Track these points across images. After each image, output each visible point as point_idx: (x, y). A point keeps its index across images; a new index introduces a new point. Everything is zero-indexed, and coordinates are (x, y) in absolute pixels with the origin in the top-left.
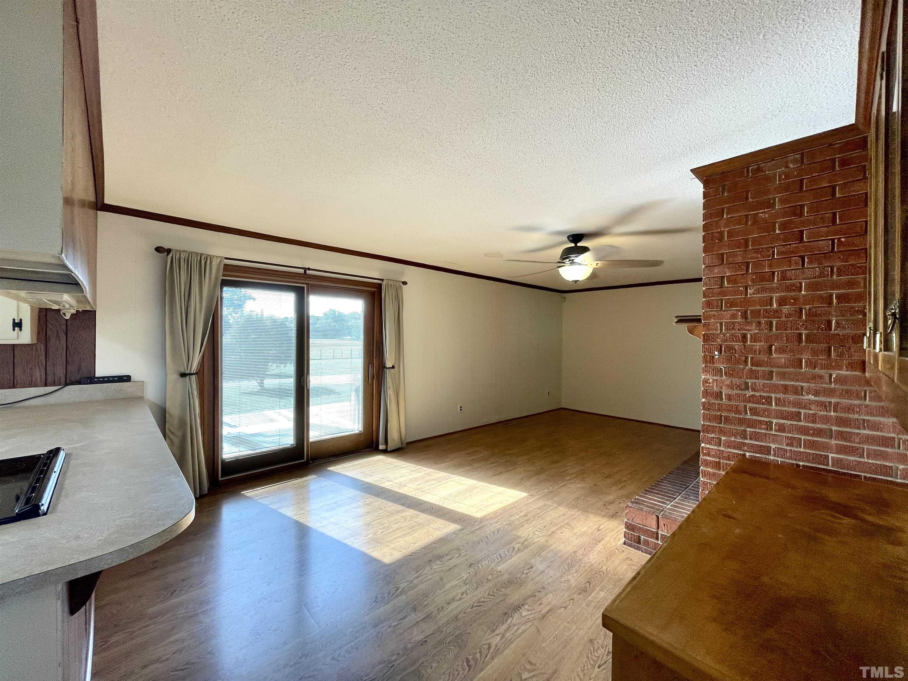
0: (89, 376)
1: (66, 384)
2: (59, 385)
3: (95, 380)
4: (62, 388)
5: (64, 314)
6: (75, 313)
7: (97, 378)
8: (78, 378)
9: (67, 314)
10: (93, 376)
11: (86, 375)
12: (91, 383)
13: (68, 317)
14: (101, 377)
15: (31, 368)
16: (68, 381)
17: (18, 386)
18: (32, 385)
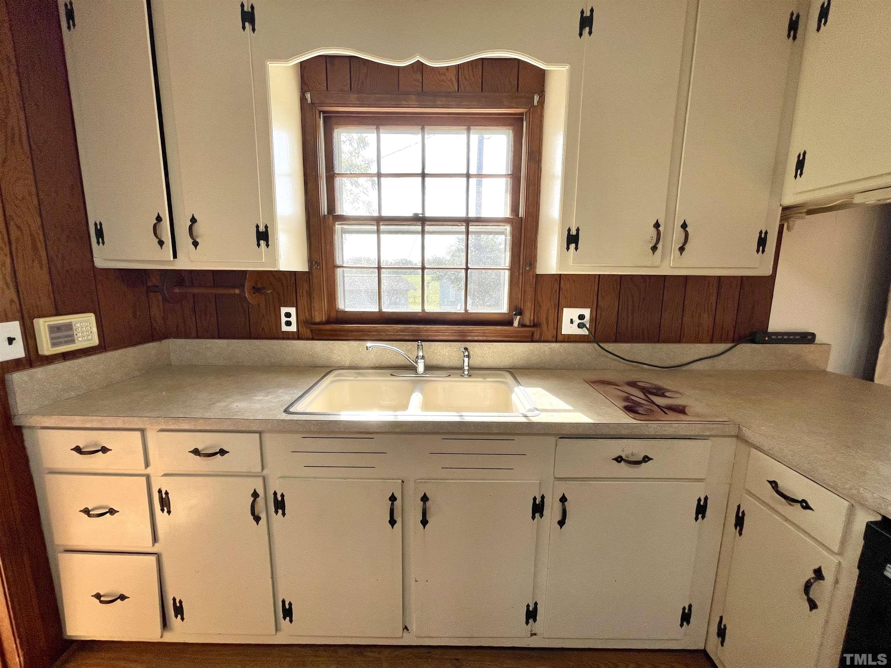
0: (761, 329)
3: (773, 337)
10: (765, 328)
11: (756, 329)
15: (700, 314)
16: (736, 336)
17: (684, 339)
18: (698, 340)
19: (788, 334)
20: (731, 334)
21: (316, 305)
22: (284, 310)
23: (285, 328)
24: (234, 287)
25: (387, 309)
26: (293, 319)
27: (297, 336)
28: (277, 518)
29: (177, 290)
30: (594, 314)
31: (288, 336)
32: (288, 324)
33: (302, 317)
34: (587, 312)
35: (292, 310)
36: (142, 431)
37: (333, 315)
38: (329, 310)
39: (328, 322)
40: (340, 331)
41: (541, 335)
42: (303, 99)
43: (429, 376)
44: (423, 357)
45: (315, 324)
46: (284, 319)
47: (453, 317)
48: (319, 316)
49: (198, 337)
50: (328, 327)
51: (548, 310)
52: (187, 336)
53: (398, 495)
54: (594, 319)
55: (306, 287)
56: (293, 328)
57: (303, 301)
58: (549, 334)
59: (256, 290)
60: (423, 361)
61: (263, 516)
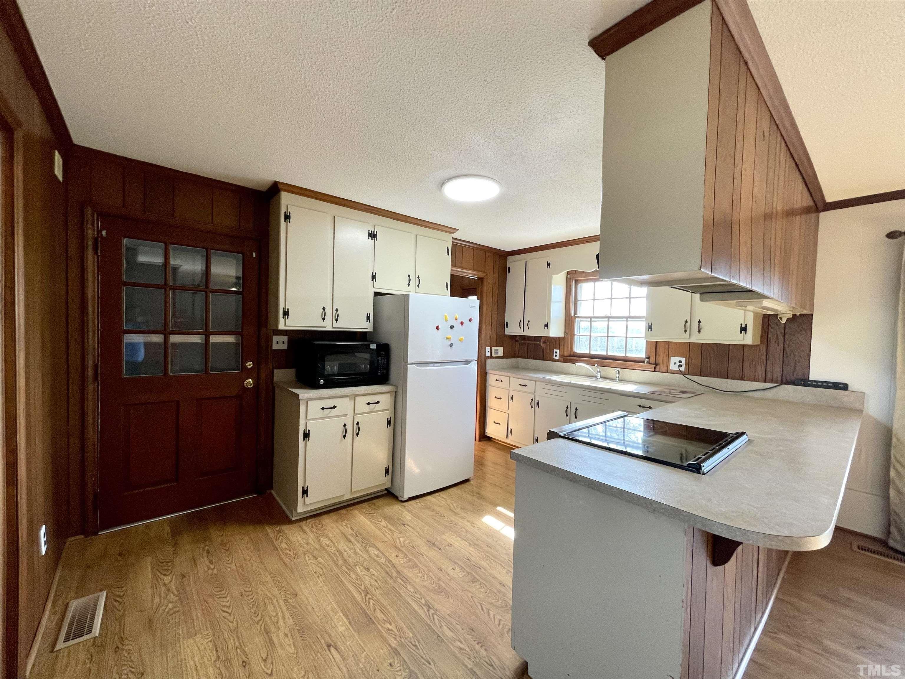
0: (803, 378)
1: (782, 383)
2: (775, 383)
3: (809, 383)
4: (777, 386)
5: (781, 319)
6: (791, 317)
7: (811, 381)
8: (793, 378)
9: (783, 319)
10: (806, 377)
11: (799, 377)
12: (805, 385)
13: (784, 321)
14: (815, 381)
15: (755, 365)
16: (784, 380)
17: (745, 379)
18: (755, 380)
19: (827, 383)
20: (779, 379)
21: (566, 349)
22: (555, 350)
23: (555, 357)
24: (538, 341)
25: (593, 352)
26: (558, 354)
27: (558, 361)
28: (537, 408)
29: (523, 342)
30: (688, 361)
31: (555, 360)
32: (556, 356)
33: (561, 353)
34: (683, 360)
35: (558, 351)
36: (510, 377)
37: (572, 353)
38: (571, 352)
39: (570, 356)
40: (573, 360)
41: (660, 369)
42: (567, 277)
43: (601, 380)
44: (600, 372)
45: (565, 356)
46: (555, 354)
47: (620, 358)
48: (566, 354)
49: (527, 358)
50: (569, 358)
51: (663, 357)
52: (524, 358)
53: (569, 407)
54: (688, 364)
55: (563, 343)
56: (557, 358)
57: (562, 347)
58: (664, 369)
59: (544, 342)
60: (599, 373)
61: (533, 407)
